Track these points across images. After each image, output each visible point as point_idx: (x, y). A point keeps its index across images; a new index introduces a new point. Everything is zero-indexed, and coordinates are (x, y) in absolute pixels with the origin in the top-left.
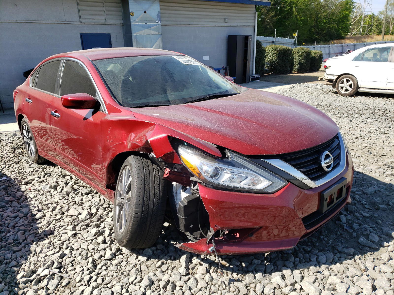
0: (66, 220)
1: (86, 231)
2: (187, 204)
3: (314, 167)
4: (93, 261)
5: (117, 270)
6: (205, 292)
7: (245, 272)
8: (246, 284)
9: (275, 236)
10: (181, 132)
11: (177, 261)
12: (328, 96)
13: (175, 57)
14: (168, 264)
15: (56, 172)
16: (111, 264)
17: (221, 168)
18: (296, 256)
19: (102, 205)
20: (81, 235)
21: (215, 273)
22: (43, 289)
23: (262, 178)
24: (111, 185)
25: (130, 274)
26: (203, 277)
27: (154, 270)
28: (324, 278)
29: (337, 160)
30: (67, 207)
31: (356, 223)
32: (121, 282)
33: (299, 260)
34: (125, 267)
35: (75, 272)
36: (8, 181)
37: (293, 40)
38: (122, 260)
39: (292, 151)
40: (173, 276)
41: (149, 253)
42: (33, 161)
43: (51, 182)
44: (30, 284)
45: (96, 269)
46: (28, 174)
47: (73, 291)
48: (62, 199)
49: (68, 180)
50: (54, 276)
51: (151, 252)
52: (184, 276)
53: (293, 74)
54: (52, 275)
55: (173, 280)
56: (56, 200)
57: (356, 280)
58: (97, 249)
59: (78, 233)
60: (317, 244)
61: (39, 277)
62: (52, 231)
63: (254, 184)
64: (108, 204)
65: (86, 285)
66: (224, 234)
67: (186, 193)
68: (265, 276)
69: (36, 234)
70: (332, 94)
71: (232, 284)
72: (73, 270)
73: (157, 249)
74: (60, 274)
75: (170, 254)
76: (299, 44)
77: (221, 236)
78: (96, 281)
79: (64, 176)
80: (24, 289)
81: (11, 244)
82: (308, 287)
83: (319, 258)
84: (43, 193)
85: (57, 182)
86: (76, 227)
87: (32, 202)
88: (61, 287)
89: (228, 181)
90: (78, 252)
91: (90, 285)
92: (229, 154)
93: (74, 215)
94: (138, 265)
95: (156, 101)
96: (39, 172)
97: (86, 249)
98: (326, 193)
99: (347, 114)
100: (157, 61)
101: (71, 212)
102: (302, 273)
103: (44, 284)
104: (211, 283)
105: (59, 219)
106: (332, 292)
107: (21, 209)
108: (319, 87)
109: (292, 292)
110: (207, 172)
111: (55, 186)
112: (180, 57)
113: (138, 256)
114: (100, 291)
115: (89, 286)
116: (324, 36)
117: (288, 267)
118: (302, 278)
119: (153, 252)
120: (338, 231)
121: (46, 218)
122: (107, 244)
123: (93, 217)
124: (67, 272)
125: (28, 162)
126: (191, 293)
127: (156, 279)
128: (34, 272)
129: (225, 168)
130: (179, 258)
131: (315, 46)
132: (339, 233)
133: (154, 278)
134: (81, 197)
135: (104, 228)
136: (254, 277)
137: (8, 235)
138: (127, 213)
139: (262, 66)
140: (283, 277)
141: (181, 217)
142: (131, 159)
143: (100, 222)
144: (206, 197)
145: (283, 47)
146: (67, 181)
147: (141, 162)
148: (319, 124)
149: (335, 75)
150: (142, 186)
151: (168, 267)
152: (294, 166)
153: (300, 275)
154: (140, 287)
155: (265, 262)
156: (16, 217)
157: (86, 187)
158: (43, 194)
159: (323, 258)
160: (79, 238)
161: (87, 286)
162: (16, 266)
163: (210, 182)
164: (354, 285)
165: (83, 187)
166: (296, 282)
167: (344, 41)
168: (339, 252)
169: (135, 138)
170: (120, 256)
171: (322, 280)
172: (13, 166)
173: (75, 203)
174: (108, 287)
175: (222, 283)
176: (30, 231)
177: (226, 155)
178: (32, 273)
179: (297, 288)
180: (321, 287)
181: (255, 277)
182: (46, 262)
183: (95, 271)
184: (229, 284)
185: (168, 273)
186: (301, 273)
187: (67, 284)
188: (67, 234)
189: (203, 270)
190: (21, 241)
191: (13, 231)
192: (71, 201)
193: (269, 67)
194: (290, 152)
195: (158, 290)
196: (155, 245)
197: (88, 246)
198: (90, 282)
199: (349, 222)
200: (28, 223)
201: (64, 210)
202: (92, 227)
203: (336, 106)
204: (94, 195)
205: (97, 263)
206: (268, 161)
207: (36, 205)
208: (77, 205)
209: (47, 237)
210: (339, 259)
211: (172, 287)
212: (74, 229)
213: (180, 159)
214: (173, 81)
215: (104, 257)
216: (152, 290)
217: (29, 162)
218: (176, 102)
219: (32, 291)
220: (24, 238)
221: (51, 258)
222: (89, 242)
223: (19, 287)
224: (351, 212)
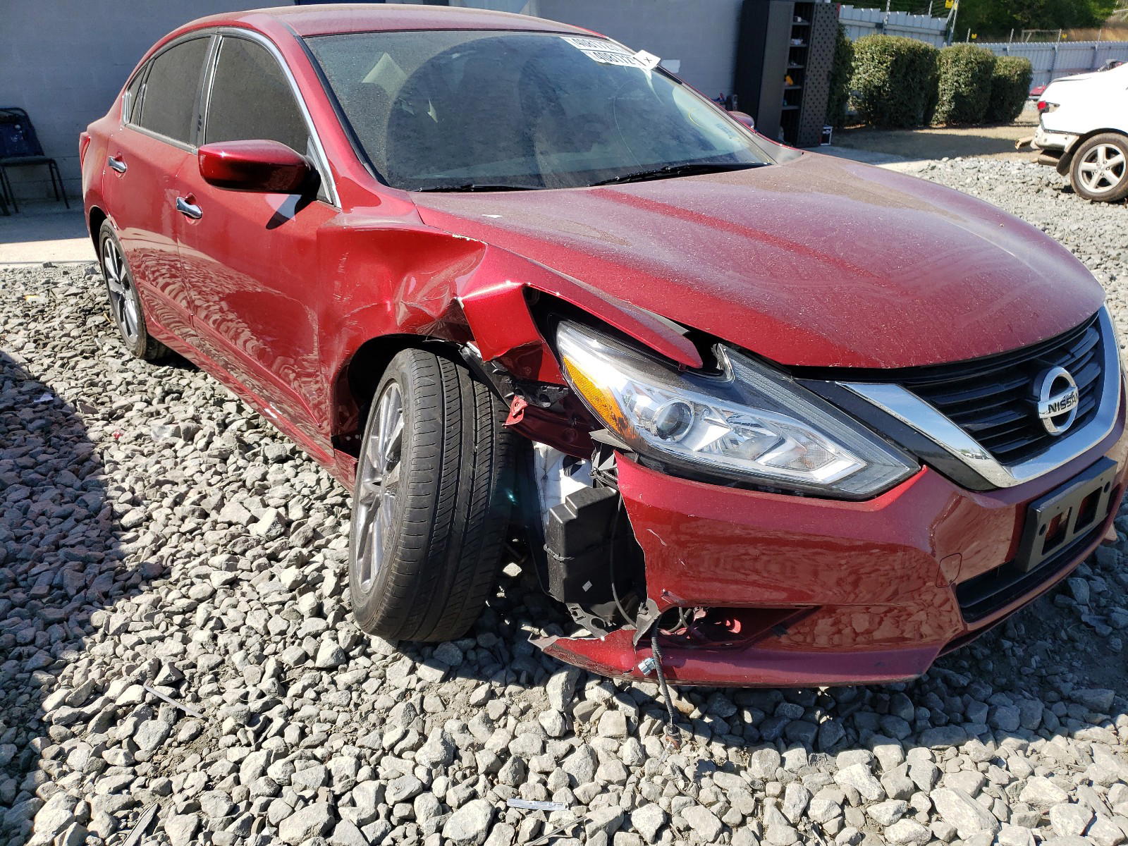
0: (211, 536)
1: (266, 573)
2: (575, 516)
3: (1012, 417)
4: (280, 672)
5: (348, 705)
6: (619, 798)
7: (751, 740)
8: (753, 783)
9: (857, 634)
10: (570, 278)
11: (536, 689)
12: (1039, 199)
13: (569, 40)
14: (507, 696)
15: (197, 389)
16: (333, 682)
17: (696, 405)
18: (918, 704)
19: (322, 498)
20: (251, 585)
21: (654, 739)
22: (121, 747)
23: (832, 447)
24: (348, 438)
25: (388, 721)
26: (615, 749)
27: (462, 711)
28: (1011, 780)
29: (1089, 398)
30: (219, 497)
31: (1121, 606)
32: (358, 743)
33: (927, 713)
34: (374, 697)
35: (220, 702)
36: (55, 407)
37: (942, 22)
38: (368, 674)
39: (944, 361)
40: (521, 739)
41: (453, 656)
42: (134, 353)
43: (178, 417)
44: (82, 727)
45: (285, 695)
46: (115, 390)
47: (208, 761)
48: (207, 470)
49: (229, 413)
50: (158, 707)
51: (458, 655)
52: (555, 738)
53: (931, 128)
54: (150, 705)
55: (520, 750)
56: (188, 473)
57: (1117, 796)
58: (295, 633)
59: (241, 580)
60: (991, 665)
61: (110, 707)
62: (165, 568)
63: (805, 464)
64: (341, 495)
65: (249, 745)
66: (690, 619)
67: (577, 479)
68: (814, 759)
69: (117, 574)
70: (1055, 193)
71: (708, 778)
72: (216, 694)
73: (476, 647)
74: (175, 703)
75: (517, 667)
76: (960, 37)
77: (682, 626)
78: (280, 733)
79: (220, 403)
80: (62, 740)
81: (40, 597)
82: (957, 809)
83: (997, 714)
84: (151, 448)
85: (196, 419)
86: (237, 561)
87: (118, 476)
88: (175, 744)
89: (716, 451)
90: (236, 639)
91: (263, 745)
92: (727, 361)
93: (237, 524)
94: (414, 694)
95: (496, 174)
96: (148, 384)
97: (262, 631)
98: (1044, 506)
99: (1100, 255)
100: (510, 49)
101: (230, 512)
102: (938, 759)
103: (123, 729)
104: (638, 771)
105: (191, 532)
106: (1037, 832)
107: (81, 495)
108: (1015, 172)
109: (902, 820)
110: (646, 416)
111: (188, 429)
112: (587, 40)
113: (417, 664)
114: (290, 768)
115: (259, 748)
116: (1038, 16)
117: (890, 737)
118: (938, 775)
119: (465, 653)
120: (1062, 626)
121: (152, 525)
122: (325, 618)
123: (293, 533)
124: (197, 699)
125: (121, 355)
126: (575, 797)
127: (466, 744)
128: (98, 691)
129: (710, 406)
130: (544, 680)
131: (1008, 46)
132: (1063, 634)
133: (462, 740)
134: (263, 469)
135: (323, 567)
136: (779, 761)
137: (35, 571)
138: (386, 531)
139: (839, 100)
140: (875, 768)
141: (556, 555)
142: (405, 362)
143: (311, 548)
144: (639, 498)
145: (910, 44)
146: (226, 418)
147: (434, 370)
148: (1040, 273)
149: (1071, 133)
150: (435, 449)
151: (507, 708)
152: (945, 410)
153: (931, 766)
154: (416, 765)
155: (818, 713)
156: (65, 517)
157: (282, 438)
158: (151, 453)
159: (1008, 714)
160: (243, 595)
161: (253, 748)
162: (46, 669)
163: (654, 450)
164: (1110, 812)
165: (273, 437)
166: (917, 788)
167: (1099, 33)
168: (1062, 699)
169: (417, 290)
170: (363, 661)
171: (1004, 786)
172: (76, 363)
173: (244, 485)
174: (315, 758)
175: (674, 772)
176: (100, 561)
177: (715, 361)
178: (92, 694)
179: (918, 807)
180: (999, 810)
181: (783, 761)
182: (138, 662)
183: (280, 703)
184: (698, 777)
185: (505, 725)
186: (933, 760)
187: (194, 737)
188: (207, 580)
189: (615, 724)
190: (72, 592)
191: (52, 559)
192: (231, 479)
193: (860, 104)
194: (938, 362)
195: (470, 780)
196: (472, 633)
197: (267, 621)
198: (264, 735)
199: (1097, 601)
200: (97, 539)
201: (207, 505)
202: (284, 563)
203: (1067, 230)
204: (302, 465)
205: (290, 676)
206: (858, 388)
207: (126, 485)
208: (249, 490)
209: (148, 583)
210: (1063, 720)
211: (516, 772)
212: (231, 566)
213: (561, 367)
214: (559, 111)
215: (314, 658)
216: (451, 777)
217: (123, 355)
218: (561, 181)
219: (86, 751)
220: (81, 583)
221: (153, 651)
222: (272, 609)
223: (47, 735)
224: (1107, 570)
